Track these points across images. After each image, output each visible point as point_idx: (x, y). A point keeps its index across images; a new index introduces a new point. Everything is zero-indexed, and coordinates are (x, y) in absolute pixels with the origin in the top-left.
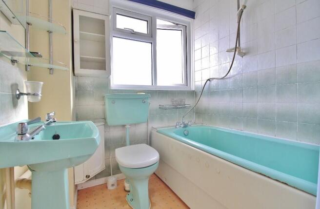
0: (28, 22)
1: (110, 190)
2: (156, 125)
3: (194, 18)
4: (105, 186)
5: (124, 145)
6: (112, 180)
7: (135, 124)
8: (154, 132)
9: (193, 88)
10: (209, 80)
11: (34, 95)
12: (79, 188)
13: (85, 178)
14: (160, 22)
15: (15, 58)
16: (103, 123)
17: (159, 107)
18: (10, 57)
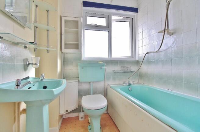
0: (36, 26)
1: (80, 121)
2: (110, 83)
3: (138, 12)
4: (77, 118)
5: (89, 94)
6: (81, 115)
7: (97, 82)
8: (109, 88)
9: (137, 59)
10: (147, 53)
11: (35, 64)
12: (64, 117)
13: (65, 112)
14: (114, 18)
15: (27, 46)
16: (78, 80)
17: (112, 71)
18: (23, 45)
